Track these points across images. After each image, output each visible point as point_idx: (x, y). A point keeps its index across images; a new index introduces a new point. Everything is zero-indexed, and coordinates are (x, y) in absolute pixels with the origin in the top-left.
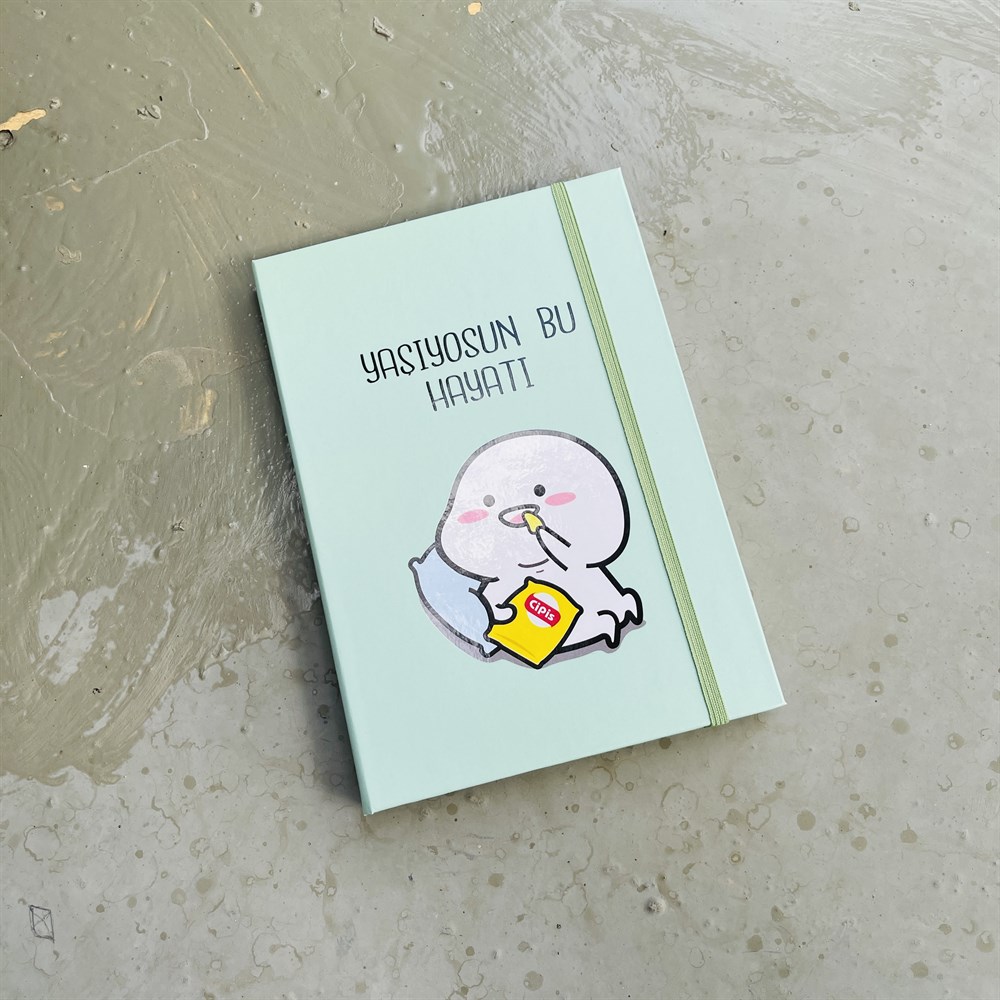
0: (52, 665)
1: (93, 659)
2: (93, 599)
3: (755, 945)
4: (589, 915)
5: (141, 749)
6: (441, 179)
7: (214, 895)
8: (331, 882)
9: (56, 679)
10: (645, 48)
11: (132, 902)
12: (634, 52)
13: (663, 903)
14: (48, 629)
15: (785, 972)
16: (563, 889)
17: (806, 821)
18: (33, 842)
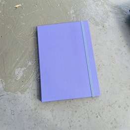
0: (17, 78)
1: (22, 77)
2: (23, 69)
3: (112, 123)
4: (89, 117)
5: (28, 90)
6: (73, 17)
7: (37, 111)
8: (53, 110)
9: (17, 79)
10: (102, 2)
11: (25, 110)
12: (100, 3)
13: (99, 117)
14: (16, 73)
15: (116, 127)
16: (85, 113)
17: (119, 107)
18: (12, 101)
